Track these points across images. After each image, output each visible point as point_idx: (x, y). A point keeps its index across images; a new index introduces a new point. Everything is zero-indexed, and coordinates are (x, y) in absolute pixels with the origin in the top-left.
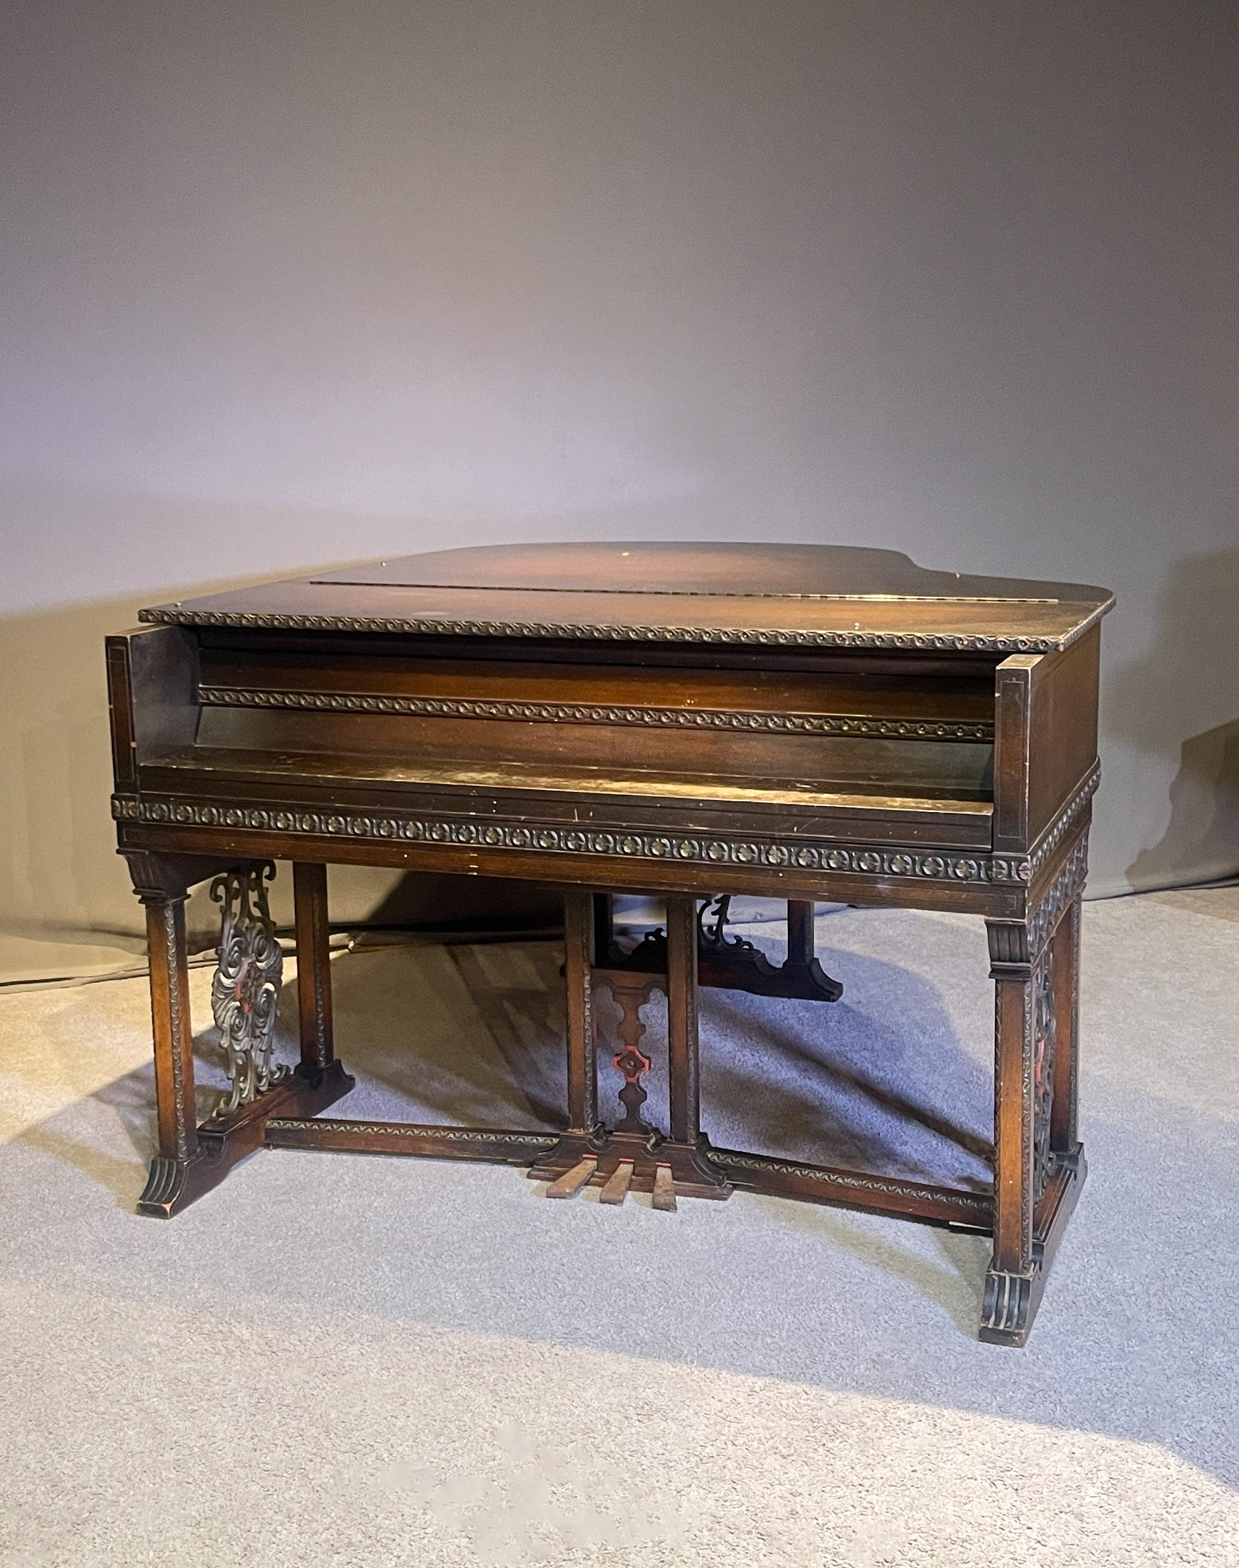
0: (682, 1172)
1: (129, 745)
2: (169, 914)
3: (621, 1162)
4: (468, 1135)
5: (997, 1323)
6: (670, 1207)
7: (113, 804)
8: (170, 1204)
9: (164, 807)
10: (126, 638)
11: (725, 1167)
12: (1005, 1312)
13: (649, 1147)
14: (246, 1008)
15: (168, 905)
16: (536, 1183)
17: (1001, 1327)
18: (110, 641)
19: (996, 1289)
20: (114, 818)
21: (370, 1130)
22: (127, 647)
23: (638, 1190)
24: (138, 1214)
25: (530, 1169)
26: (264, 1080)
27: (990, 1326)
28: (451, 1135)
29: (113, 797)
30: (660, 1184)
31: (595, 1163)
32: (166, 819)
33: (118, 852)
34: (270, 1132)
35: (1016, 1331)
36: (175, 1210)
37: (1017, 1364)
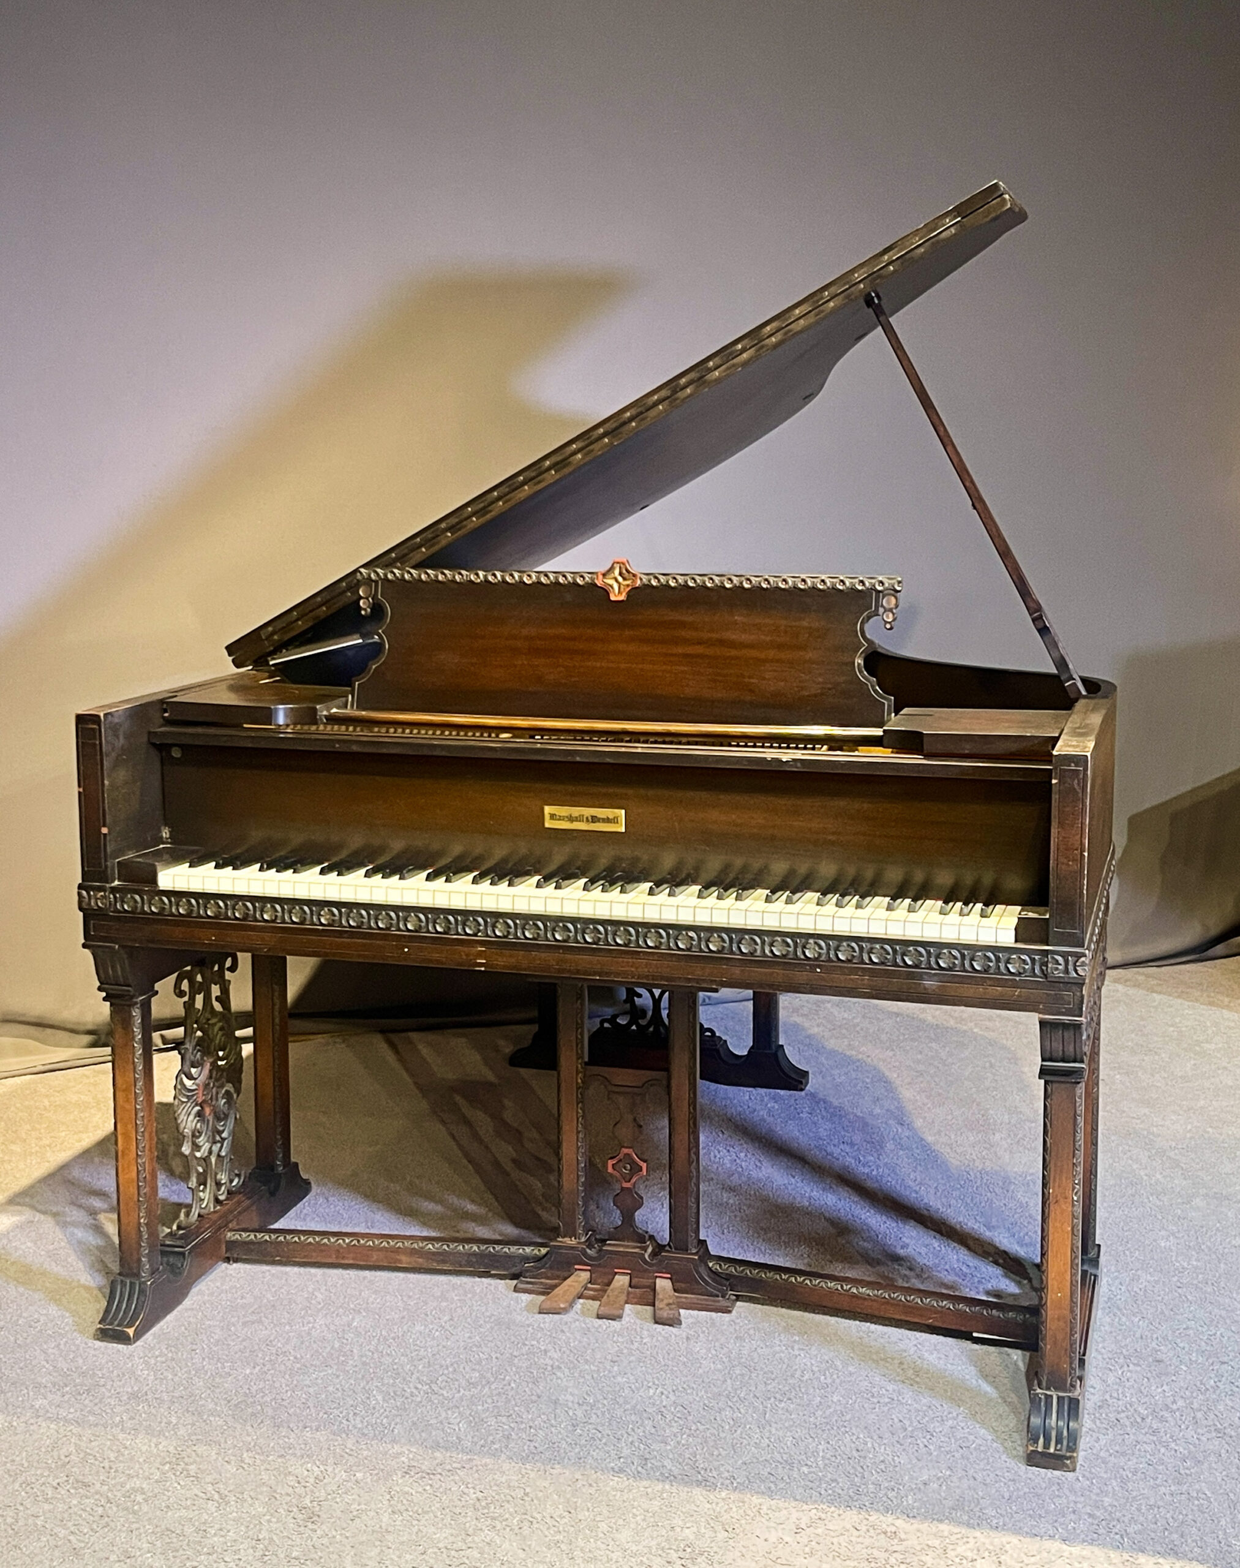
0: (684, 1282)
1: (100, 830)
2: (136, 1013)
3: (616, 1273)
4: (448, 1246)
5: (1047, 1445)
6: (673, 1322)
7: (79, 894)
8: (133, 1329)
9: (137, 897)
10: (98, 716)
11: (728, 1277)
12: (1054, 1434)
13: (646, 1256)
14: (207, 1110)
15: (136, 1003)
16: (525, 1297)
17: (1052, 1450)
18: (80, 719)
19: (1043, 1409)
20: (81, 909)
21: (341, 1241)
22: (100, 726)
23: (636, 1304)
24: (98, 1339)
25: (515, 1282)
26: (223, 1188)
27: (1040, 1449)
28: (430, 1246)
29: (80, 887)
30: (661, 1296)
31: (588, 1273)
32: (139, 910)
33: (84, 946)
34: (231, 1245)
35: (1068, 1454)
36: (138, 1335)
37: (1072, 1490)
